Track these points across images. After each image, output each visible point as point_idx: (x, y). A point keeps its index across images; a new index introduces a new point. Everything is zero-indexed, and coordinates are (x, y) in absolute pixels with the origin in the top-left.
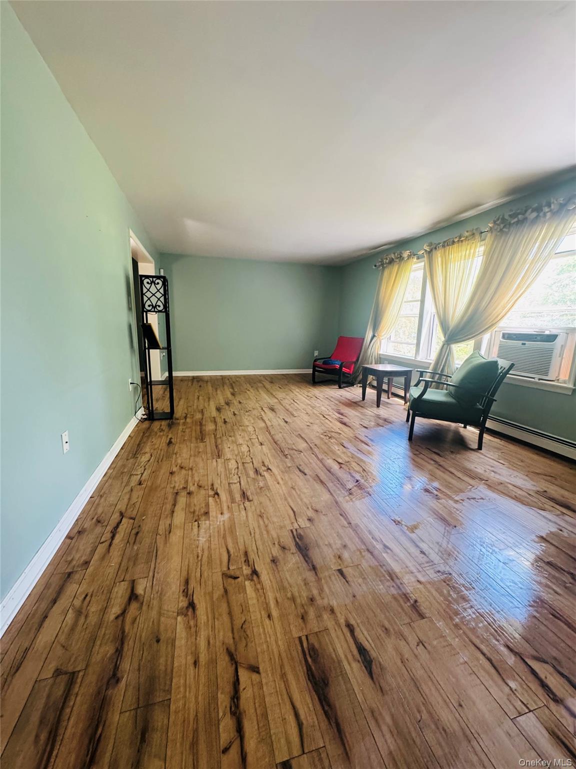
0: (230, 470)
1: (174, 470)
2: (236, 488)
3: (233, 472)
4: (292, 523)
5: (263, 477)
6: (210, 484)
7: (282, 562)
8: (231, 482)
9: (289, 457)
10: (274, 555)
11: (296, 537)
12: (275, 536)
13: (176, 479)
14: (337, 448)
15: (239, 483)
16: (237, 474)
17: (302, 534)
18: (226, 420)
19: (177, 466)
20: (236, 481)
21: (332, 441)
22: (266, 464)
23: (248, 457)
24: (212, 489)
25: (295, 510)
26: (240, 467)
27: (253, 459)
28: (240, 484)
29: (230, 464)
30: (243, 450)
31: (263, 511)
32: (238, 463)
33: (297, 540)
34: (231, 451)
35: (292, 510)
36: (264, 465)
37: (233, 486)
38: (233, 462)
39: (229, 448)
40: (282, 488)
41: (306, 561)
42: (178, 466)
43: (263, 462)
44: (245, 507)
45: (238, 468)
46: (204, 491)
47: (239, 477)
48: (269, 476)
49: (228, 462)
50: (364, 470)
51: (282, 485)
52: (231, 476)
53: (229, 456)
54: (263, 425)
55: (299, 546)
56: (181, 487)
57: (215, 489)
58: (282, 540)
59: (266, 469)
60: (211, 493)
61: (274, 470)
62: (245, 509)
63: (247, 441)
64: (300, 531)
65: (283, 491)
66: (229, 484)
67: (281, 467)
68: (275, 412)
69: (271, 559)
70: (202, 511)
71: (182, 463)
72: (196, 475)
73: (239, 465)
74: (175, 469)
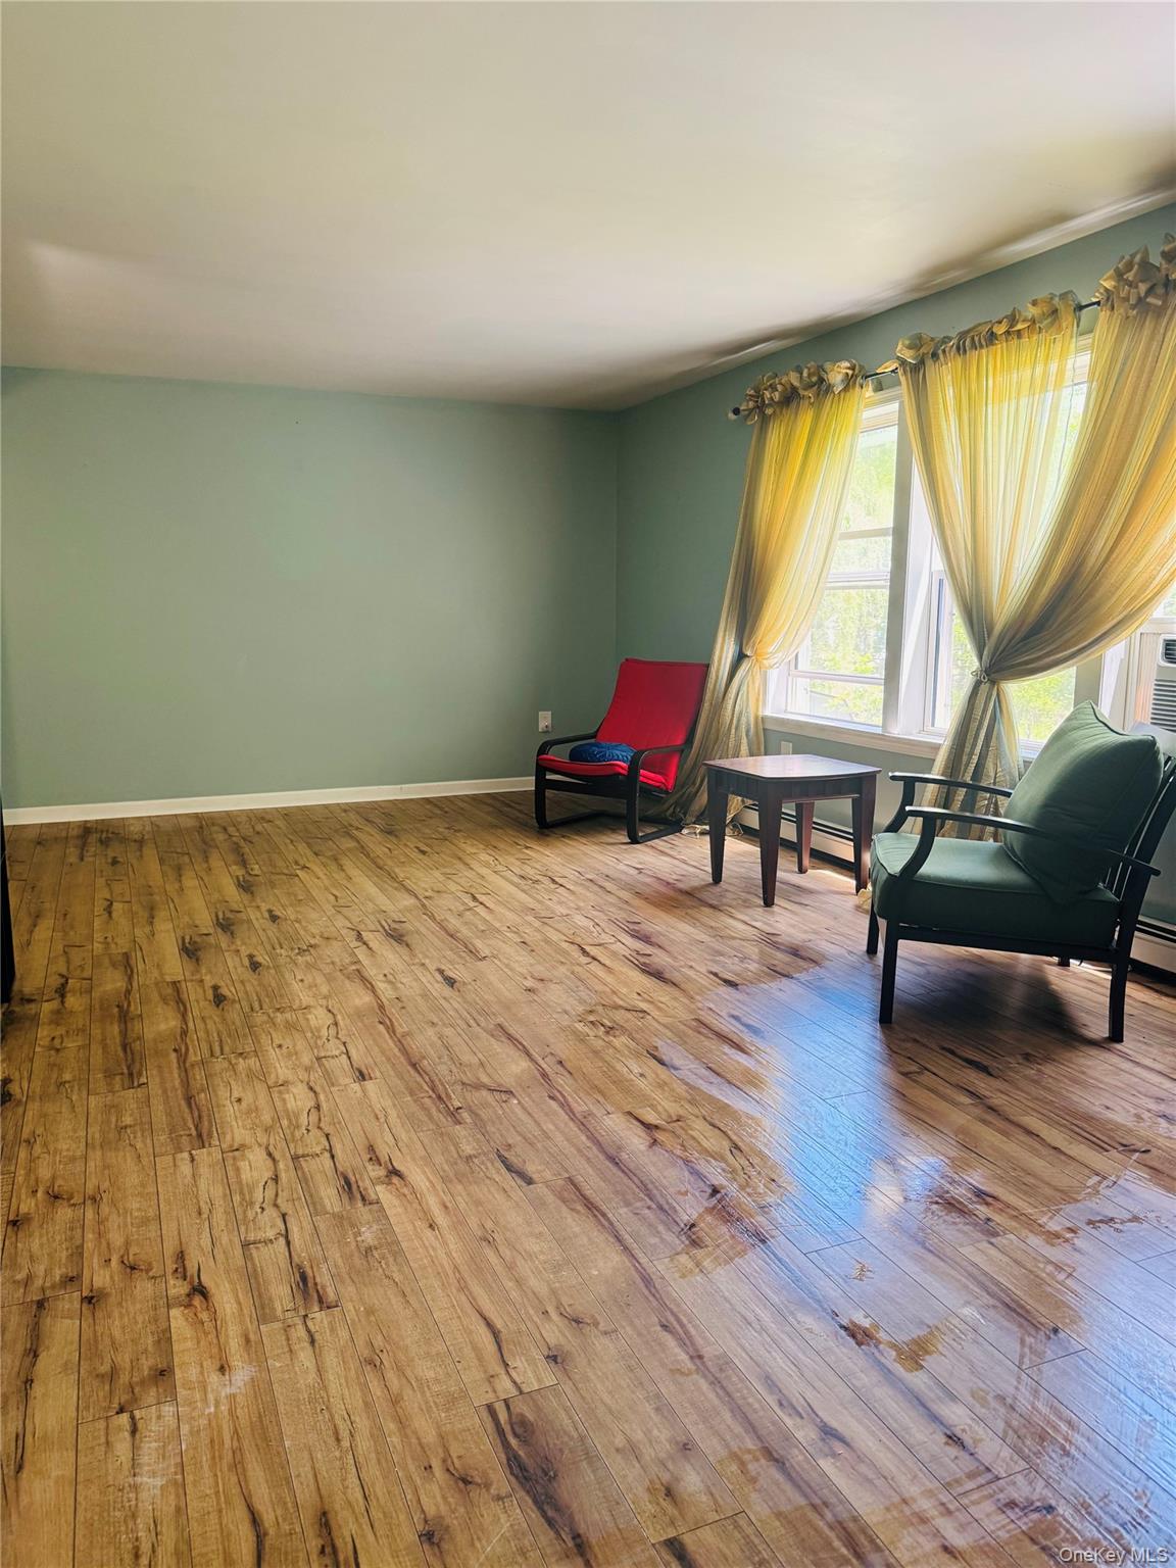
0: (245, 1191)
1: (24, 1209)
2: (270, 1262)
3: (258, 1195)
4: (491, 1378)
5: (375, 1207)
6: (170, 1248)
7: (461, 1539)
8: (252, 1237)
9: (465, 1115)
10: (431, 1511)
11: (507, 1429)
12: (430, 1437)
13: (35, 1245)
14: (636, 1070)
15: (282, 1241)
16: (276, 1205)
17: (530, 1416)
18: (224, 991)
19: (35, 1192)
20: (270, 1234)
21: (616, 1042)
22: (383, 1152)
23: (314, 1131)
24: (181, 1272)
25: (499, 1324)
26: (283, 1176)
27: (334, 1140)
28: (288, 1243)
29: (243, 1165)
30: (291, 1104)
31: (379, 1341)
32: (274, 1159)
33: (513, 1442)
34: (249, 1112)
35: (489, 1325)
36: (375, 1159)
37: (261, 1255)
38: (257, 1156)
39: (239, 1100)
40: (445, 1243)
41: (550, 1522)
42: (39, 1194)
43: (371, 1148)
44: (309, 1331)
45: (276, 1179)
46: (149, 1285)
47: (284, 1216)
48: (396, 1202)
49: (234, 1158)
50: (737, 1147)
51: (446, 1232)
52: (250, 1215)
53: (239, 1133)
54: (363, 999)
55: (523, 1468)
56: (57, 1274)
57: (192, 1269)
58: (456, 1450)
59: (382, 1172)
60: (178, 1288)
61: (417, 1176)
62: (313, 1342)
63: (308, 1069)
64: (522, 1408)
65: (449, 1255)
66: (246, 1245)
67: (439, 1159)
68: (407, 945)
69: (420, 1527)
70: (146, 1364)
71: (54, 1178)
72: (114, 1221)
73: (281, 1165)
74: (27, 1205)
